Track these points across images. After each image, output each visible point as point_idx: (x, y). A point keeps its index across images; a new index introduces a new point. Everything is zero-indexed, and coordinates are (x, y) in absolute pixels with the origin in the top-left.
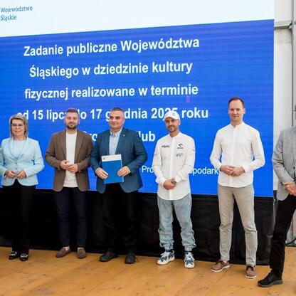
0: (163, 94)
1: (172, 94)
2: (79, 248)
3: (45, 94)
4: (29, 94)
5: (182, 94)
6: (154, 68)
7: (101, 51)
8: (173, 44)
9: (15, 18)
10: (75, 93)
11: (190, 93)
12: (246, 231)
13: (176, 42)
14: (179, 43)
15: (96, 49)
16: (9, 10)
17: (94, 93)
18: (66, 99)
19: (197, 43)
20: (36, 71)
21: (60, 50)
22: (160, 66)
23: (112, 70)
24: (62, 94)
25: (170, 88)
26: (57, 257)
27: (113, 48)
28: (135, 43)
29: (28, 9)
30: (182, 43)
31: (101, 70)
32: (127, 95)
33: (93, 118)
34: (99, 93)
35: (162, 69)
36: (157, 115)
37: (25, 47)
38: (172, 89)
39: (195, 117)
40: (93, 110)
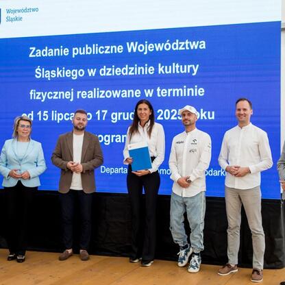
0: (169, 95)
1: (178, 95)
2: (81, 251)
3: (50, 95)
4: (34, 95)
5: (188, 95)
6: (160, 69)
7: (106, 52)
8: (179, 45)
9: (21, 19)
10: (80, 94)
11: (196, 95)
12: (253, 235)
13: (183, 43)
14: (185, 44)
15: (102, 50)
16: (15, 11)
17: (100, 94)
18: (72, 100)
19: (203, 45)
20: (41, 72)
21: (66, 52)
22: (166, 67)
23: (118, 71)
24: (68, 95)
25: (177, 90)
26: (60, 259)
27: (120, 49)
28: (141, 45)
29: (34, 10)
30: (189, 45)
31: (107, 71)
32: (133, 96)
33: (99, 119)
34: (104, 95)
35: (168, 71)
36: (163, 116)
37: (31, 48)
38: (178, 90)
39: (202, 118)
40: (99, 111)
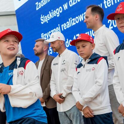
3: (50, 34)
4: (43, 36)
10: (63, 26)
17: (73, 22)
20: (43, 19)
24: (58, 30)
31: (73, 2)
34: (75, 22)
36: (112, 26)
37: (36, 4)
40: (75, 36)
